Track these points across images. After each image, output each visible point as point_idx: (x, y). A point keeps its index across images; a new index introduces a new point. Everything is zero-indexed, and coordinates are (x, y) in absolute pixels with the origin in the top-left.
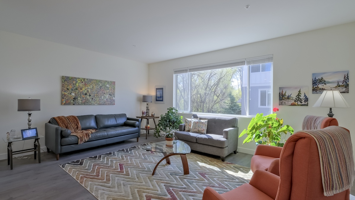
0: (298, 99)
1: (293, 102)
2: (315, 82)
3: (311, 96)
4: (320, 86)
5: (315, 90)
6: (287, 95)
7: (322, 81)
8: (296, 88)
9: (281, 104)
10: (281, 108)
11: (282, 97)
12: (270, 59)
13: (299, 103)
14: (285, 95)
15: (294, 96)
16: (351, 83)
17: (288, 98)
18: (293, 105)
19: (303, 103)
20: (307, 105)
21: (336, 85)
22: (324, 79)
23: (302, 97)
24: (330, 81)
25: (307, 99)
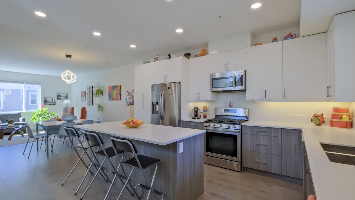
0: (52, 102)
1: (50, 103)
2: (58, 96)
3: (57, 101)
4: (60, 97)
5: (58, 99)
6: (47, 100)
7: (60, 96)
8: (51, 98)
9: (45, 104)
10: (45, 106)
11: (45, 102)
12: (38, 83)
13: (52, 104)
14: (46, 100)
15: (50, 101)
16: (68, 97)
17: (48, 102)
18: (50, 104)
19: (54, 104)
20: (55, 104)
21: (64, 97)
22: (61, 95)
23: (53, 101)
24: (63, 96)
25: (55, 102)
